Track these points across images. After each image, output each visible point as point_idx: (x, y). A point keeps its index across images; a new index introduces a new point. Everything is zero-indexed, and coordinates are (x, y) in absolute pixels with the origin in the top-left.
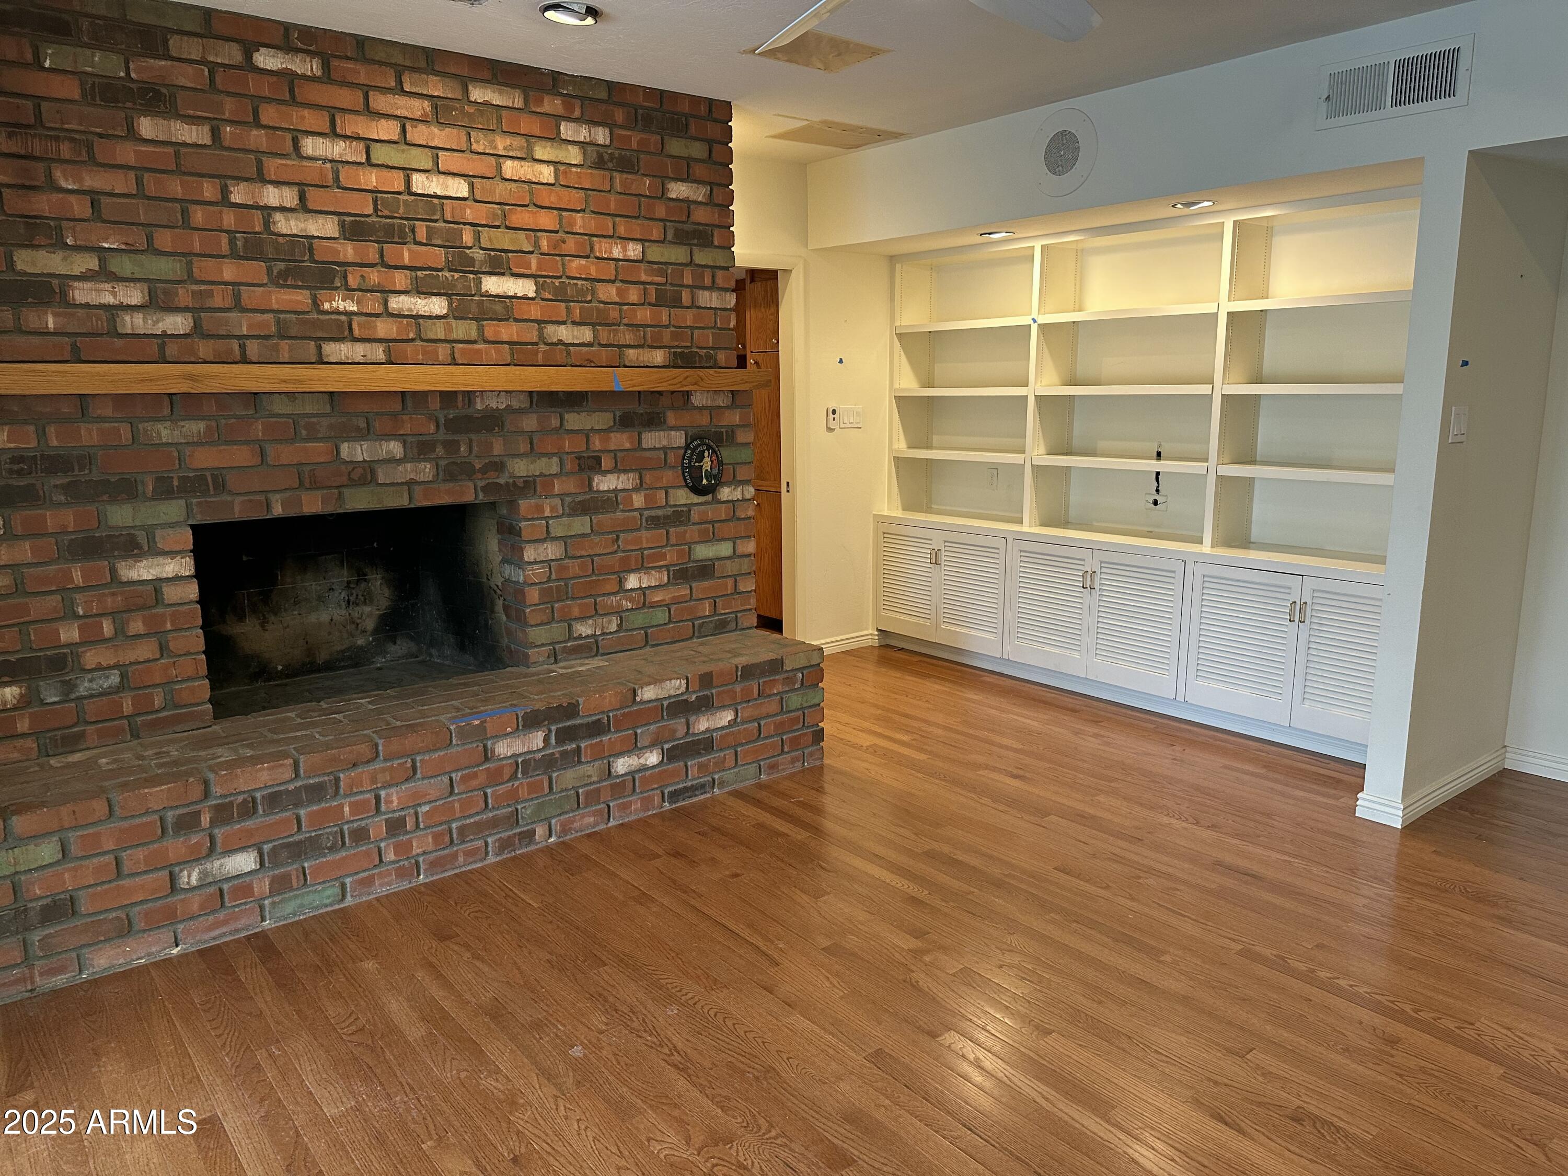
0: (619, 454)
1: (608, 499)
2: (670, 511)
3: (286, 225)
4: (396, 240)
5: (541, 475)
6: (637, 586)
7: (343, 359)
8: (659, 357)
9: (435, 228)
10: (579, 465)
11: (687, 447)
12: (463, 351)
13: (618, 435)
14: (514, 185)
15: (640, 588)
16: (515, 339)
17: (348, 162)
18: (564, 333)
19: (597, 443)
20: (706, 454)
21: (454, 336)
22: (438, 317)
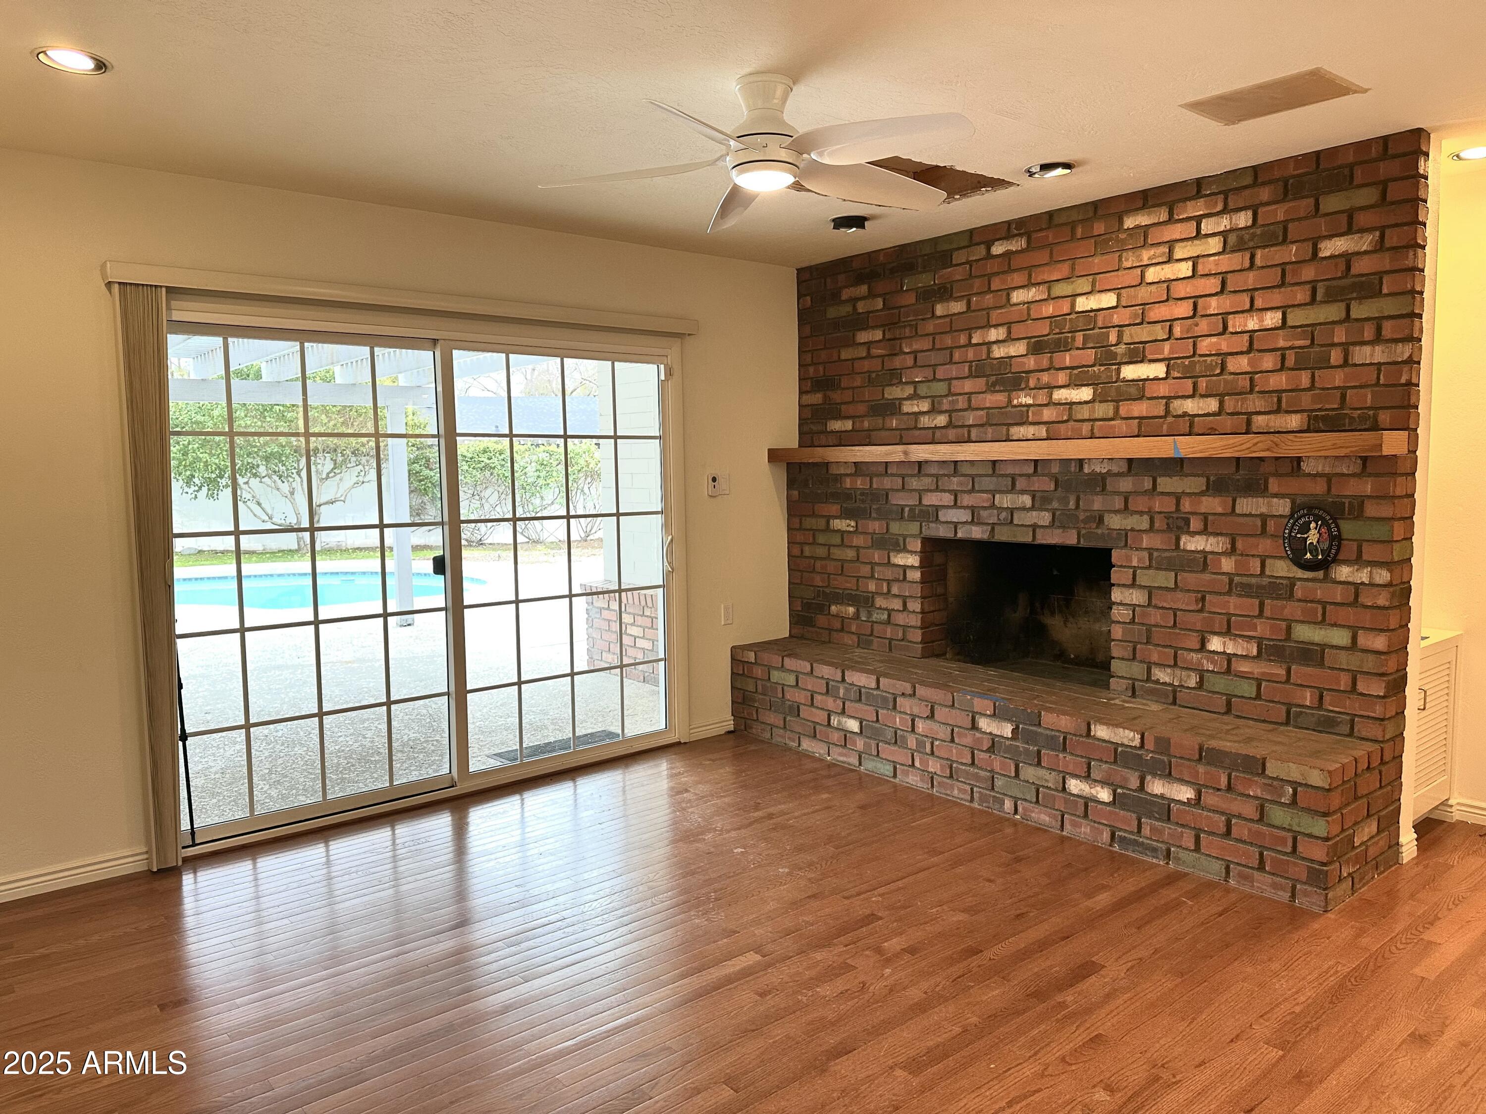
0: (1210, 518)
1: (1195, 559)
2: (1265, 581)
3: (999, 352)
4: (1062, 349)
5: (1132, 530)
6: (1220, 649)
7: (1021, 437)
8: (1294, 421)
9: (1089, 335)
10: (1168, 524)
11: (1292, 516)
12: (1101, 427)
13: (1210, 499)
14: (1155, 286)
15: (1224, 653)
16: (1144, 414)
17: (1036, 301)
18: (1190, 406)
19: (1187, 505)
20: (1313, 525)
21: (1096, 416)
22: (1086, 402)
